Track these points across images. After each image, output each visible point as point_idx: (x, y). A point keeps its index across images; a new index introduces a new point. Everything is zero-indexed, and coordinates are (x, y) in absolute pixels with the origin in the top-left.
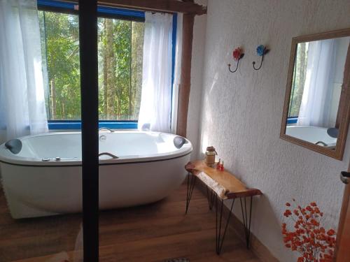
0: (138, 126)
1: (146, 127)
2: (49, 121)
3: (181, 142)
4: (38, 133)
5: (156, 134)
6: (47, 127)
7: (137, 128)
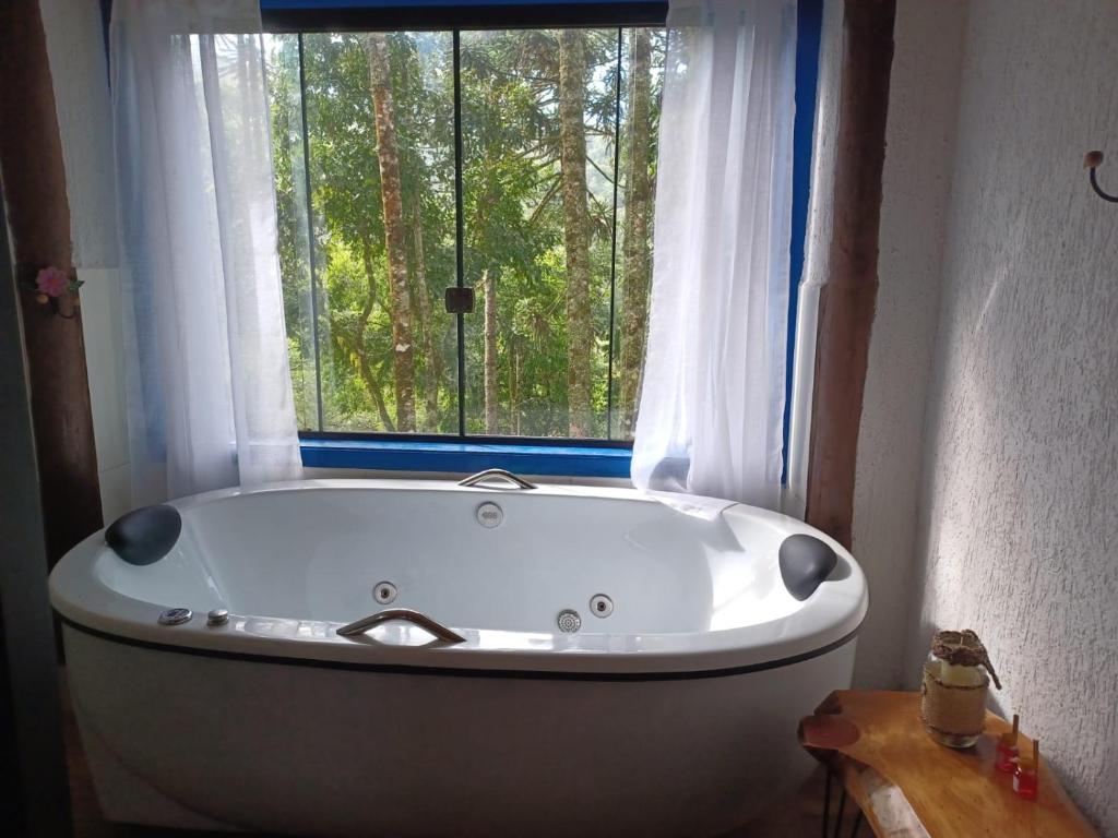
0: (635, 466)
1: (670, 472)
2: (304, 435)
3: (811, 568)
4: (267, 480)
5: (705, 511)
6: (297, 458)
7: (627, 474)
